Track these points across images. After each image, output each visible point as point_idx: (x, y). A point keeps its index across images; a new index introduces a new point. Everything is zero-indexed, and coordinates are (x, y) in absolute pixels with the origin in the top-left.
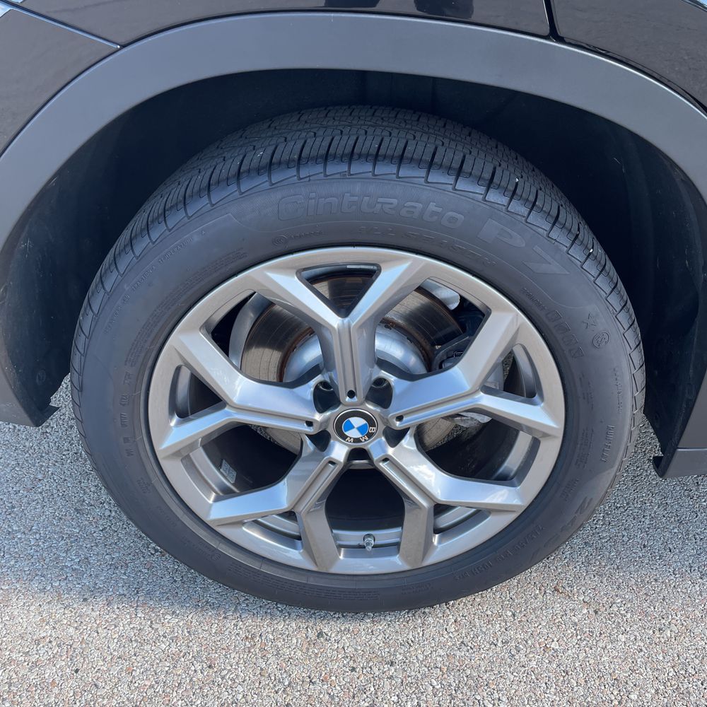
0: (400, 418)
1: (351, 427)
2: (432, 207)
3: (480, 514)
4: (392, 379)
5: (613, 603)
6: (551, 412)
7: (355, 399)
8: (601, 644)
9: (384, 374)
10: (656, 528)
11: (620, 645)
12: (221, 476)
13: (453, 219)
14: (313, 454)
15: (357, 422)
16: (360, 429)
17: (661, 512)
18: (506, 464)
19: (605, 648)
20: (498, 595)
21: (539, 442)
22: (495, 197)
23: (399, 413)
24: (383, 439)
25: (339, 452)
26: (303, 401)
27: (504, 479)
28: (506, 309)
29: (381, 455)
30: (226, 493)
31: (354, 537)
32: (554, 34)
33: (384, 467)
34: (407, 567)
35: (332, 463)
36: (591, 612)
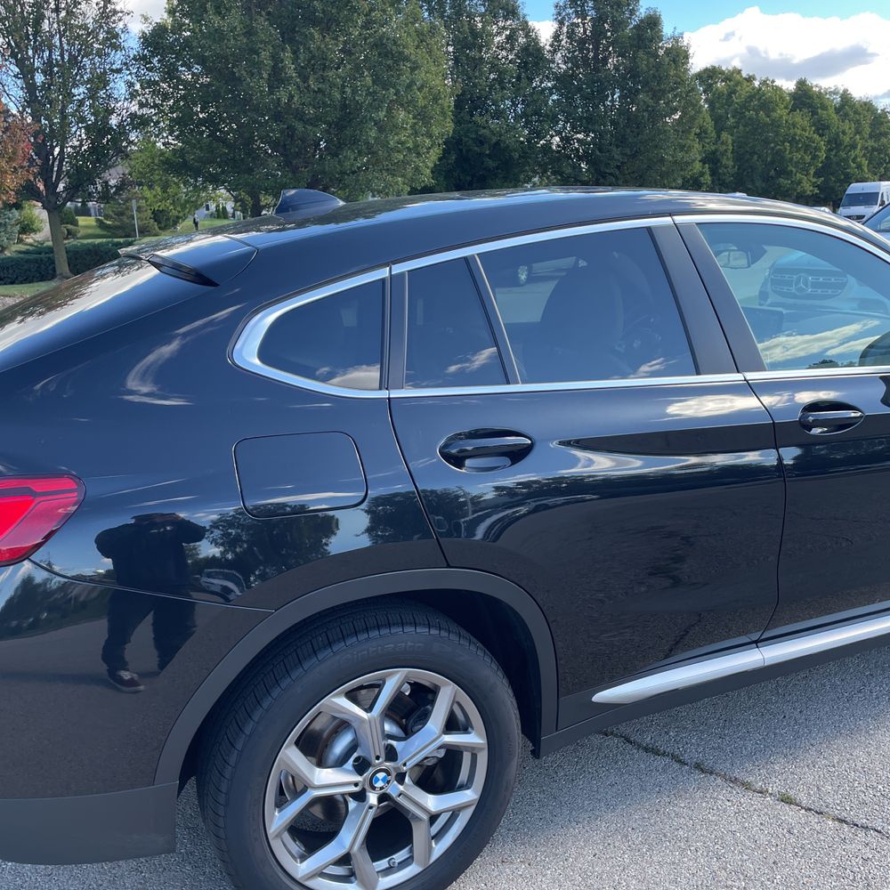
0: (405, 765)
1: (378, 780)
2: (409, 644)
3: (455, 813)
4: (394, 743)
5: (536, 856)
6: (479, 735)
7: (381, 760)
8: (539, 880)
9: (390, 741)
10: (543, 806)
11: (549, 877)
12: (296, 848)
13: (419, 647)
14: (356, 807)
15: (381, 775)
16: (383, 780)
17: (542, 796)
18: (460, 779)
19: (541, 881)
20: (472, 878)
21: (476, 755)
22: (433, 632)
23: (403, 761)
24: (395, 782)
25: (373, 798)
26: (348, 771)
27: (462, 787)
28: (447, 684)
29: (398, 793)
30: (303, 858)
31: (383, 864)
32: (449, 566)
33: (401, 800)
34: (420, 869)
35: (371, 807)
36: (527, 865)
